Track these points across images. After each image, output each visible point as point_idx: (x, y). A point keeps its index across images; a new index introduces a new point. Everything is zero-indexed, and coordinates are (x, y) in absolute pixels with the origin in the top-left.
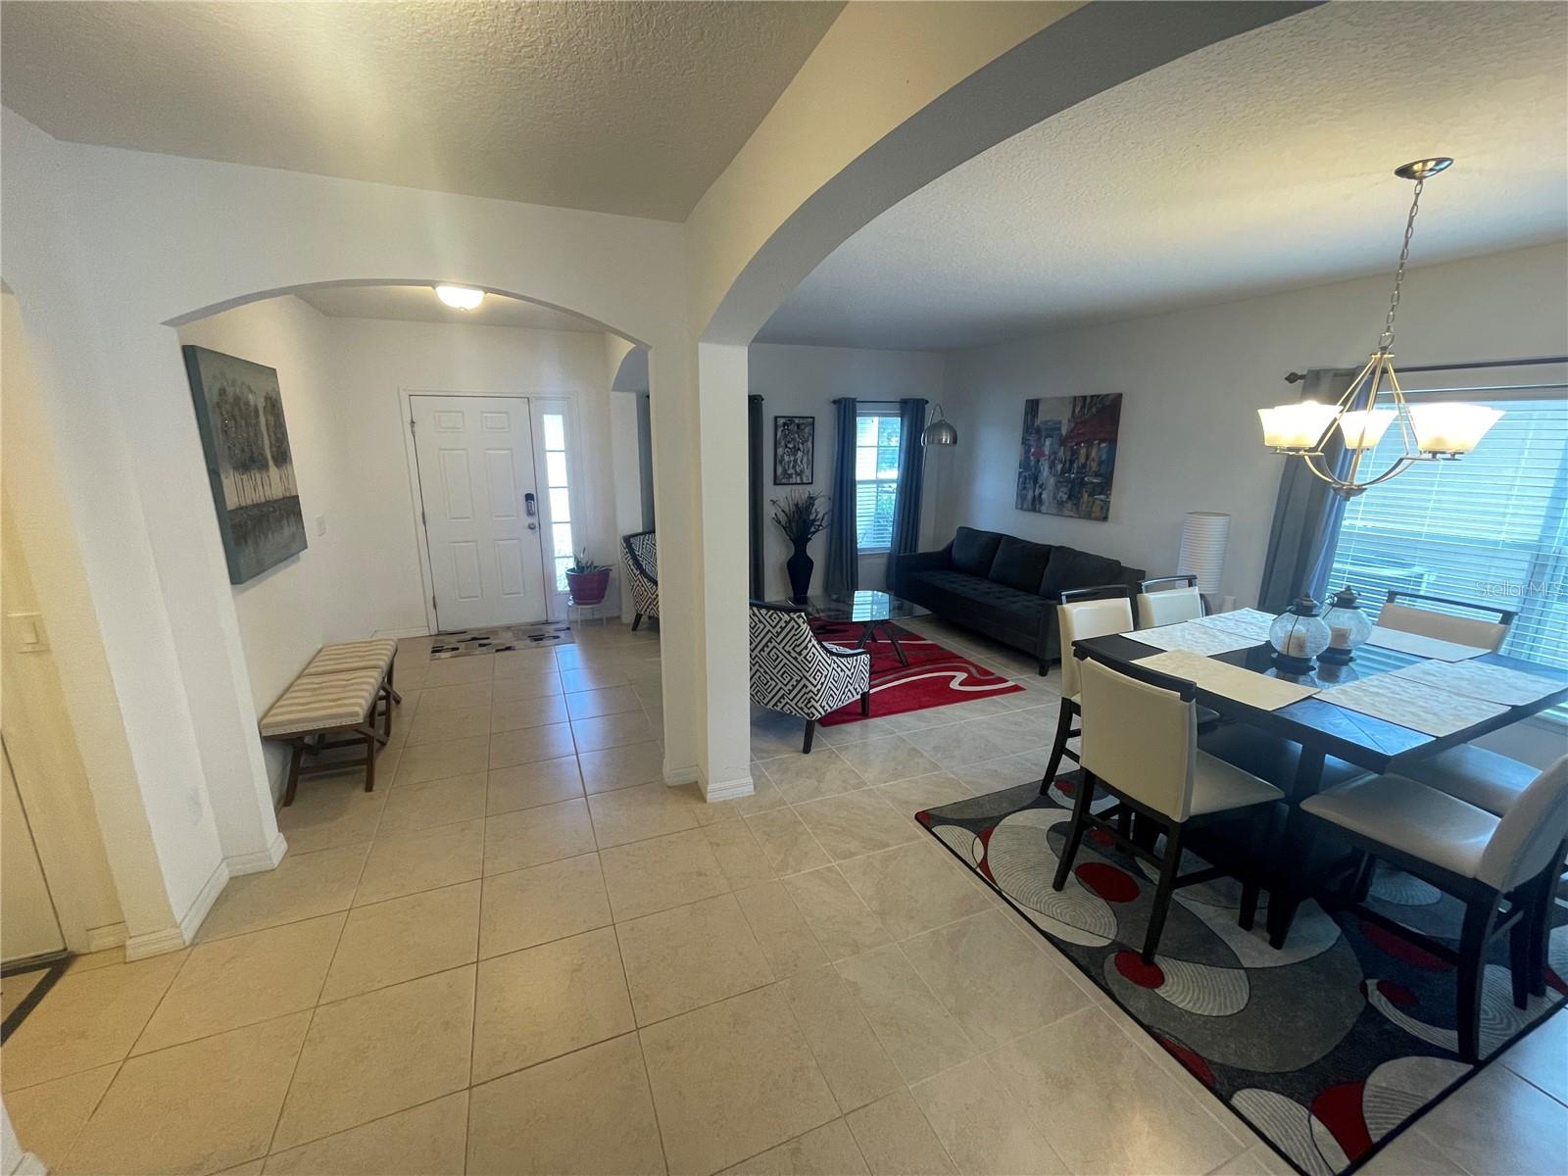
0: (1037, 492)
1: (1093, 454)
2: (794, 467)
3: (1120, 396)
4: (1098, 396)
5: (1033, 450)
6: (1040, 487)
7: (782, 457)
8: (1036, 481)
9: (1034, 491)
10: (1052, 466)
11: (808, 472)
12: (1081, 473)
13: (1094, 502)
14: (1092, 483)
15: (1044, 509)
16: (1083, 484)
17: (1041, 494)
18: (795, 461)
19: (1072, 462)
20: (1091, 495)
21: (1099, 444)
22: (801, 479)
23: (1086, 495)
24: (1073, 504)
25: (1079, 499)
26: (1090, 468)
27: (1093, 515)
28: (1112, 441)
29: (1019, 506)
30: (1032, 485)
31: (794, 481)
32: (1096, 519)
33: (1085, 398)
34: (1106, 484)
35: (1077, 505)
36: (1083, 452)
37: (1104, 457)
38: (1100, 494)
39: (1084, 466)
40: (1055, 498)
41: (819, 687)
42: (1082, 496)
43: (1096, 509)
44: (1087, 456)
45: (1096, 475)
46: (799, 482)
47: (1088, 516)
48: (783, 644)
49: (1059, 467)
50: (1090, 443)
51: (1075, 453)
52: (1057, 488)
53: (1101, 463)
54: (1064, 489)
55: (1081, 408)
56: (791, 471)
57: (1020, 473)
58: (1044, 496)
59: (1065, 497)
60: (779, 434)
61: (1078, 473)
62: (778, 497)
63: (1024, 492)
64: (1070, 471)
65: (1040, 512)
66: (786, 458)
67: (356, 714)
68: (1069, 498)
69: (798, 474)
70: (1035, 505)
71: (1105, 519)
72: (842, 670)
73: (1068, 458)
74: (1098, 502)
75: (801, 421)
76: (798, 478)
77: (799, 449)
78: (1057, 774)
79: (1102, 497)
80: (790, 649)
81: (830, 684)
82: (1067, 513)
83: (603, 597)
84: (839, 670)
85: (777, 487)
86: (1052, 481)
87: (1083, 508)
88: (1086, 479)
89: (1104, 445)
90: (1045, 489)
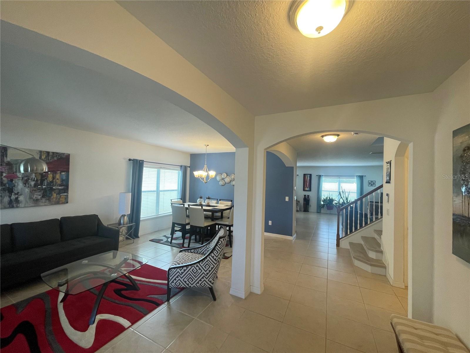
0: (13, 197)
1: (57, 177)
3: (69, 155)
4: (56, 154)
9: (10, 197)
10: (26, 183)
12: (51, 185)
13: (60, 197)
14: (58, 189)
16: (52, 190)
17: (17, 198)
19: (43, 180)
20: (58, 194)
21: (60, 173)
23: (55, 195)
24: (46, 200)
25: (50, 197)
26: (56, 183)
27: (61, 202)
28: (67, 171)
32: (63, 203)
33: (48, 153)
34: (66, 189)
35: (49, 199)
36: (50, 176)
37: (64, 178)
39: (52, 182)
40: (31, 198)
42: (52, 196)
43: (63, 200)
44: (53, 178)
45: (60, 185)
47: (58, 203)
49: (33, 183)
50: (54, 172)
51: (44, 177)
52: (31, 193)
53: (62, 180)
54: (38, 194)
55: (46, 157)
58: (21, 198)
59: (39, 197)
61: (47, 185)
64: (42, 184)
65: (17, 207)
68: (43, 197)
70: (13, 204)
71: (67, 202)
73: (39, 179)
74: (62, 196)
79: (65, 194)
82: (42, 204)
86: (27, 190)
87: (54, 200)
88: (54, 187)
89: (64, 173)
90: (21, 195)
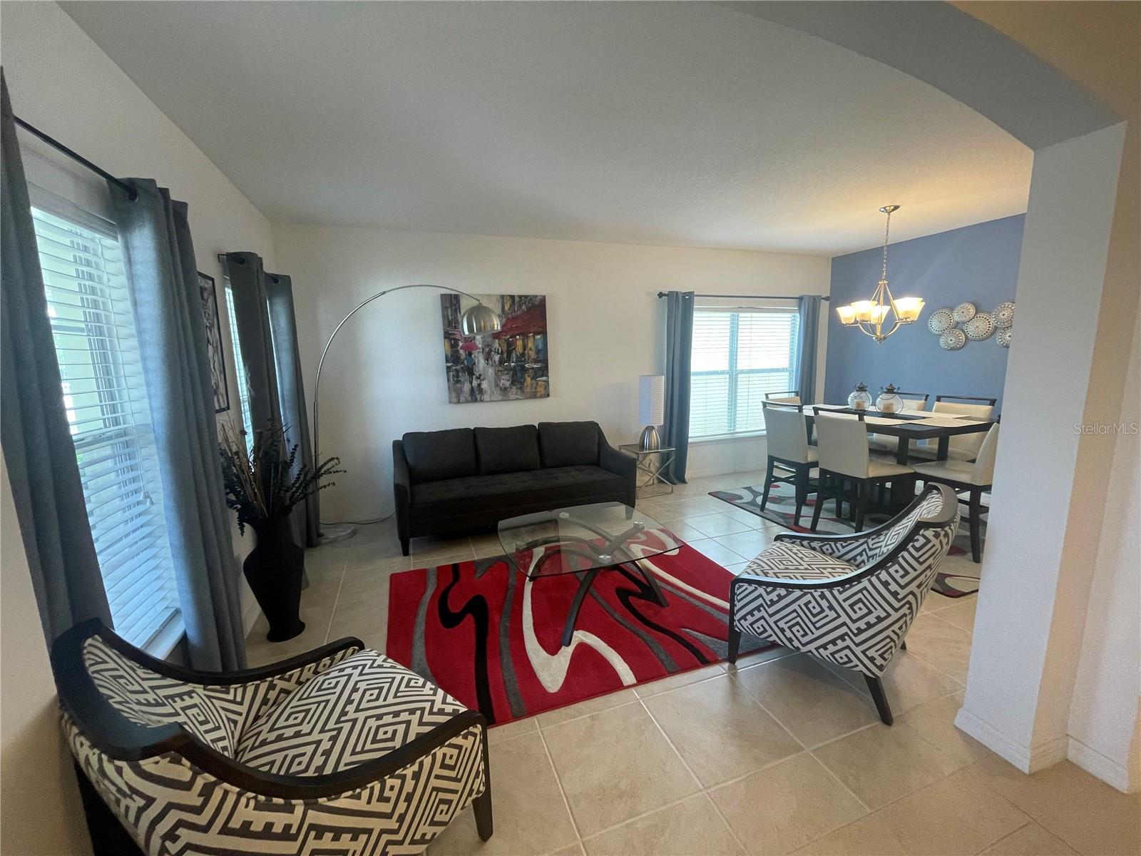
0: (475, 383)
1: (530, 345)
3: (544, 298)
4: (526, 297)
5: (461, 344)
6: (479, 378)
8: (471, 373)
9: (471, 383)
10: (488, 357)
12: (521, 361)
13: (537, 384)
14: (533, 368)
15: (486, 397)
16: (524, 370)
17: (479, 385)
19: (509, 353)
20: (534, 378)
24: (517, 389)
25: (522, 384)
26: (529, 356)
27: (538, 394)
28: (544, 332)
29: (454, 400)
30: (467, 377)
32: (542, 397)
33: (512, 297)
34: (544, 371)
36: (519, 343)
37: (540, 347)
38: (542, 376)
39: (523, 355)
40: (497, 385)
42: (525, 380)
43: (541, 390)
44: (525, 347)
45: (536, 361)
47: (534, 396)
49: (497, 358)
50: (525, 336)
51: (510, 346)
53: (538, 352)
54: (506, 377)
55: (511, 306)
57: (448, 368)
58: (485, 385)
59: (508, 384)
63: (458, 385)
65: (482, 401)
68: (512, 383)
70: (476, 395)
71: (548, 395)
73: (505, 349)
74: (539, 383)
79: (544, 378)
82: (513, 397)
86: (491, 371)
87: (529, 390)
88: (526, 366)
89: (539, 337)
90: (484, 379)
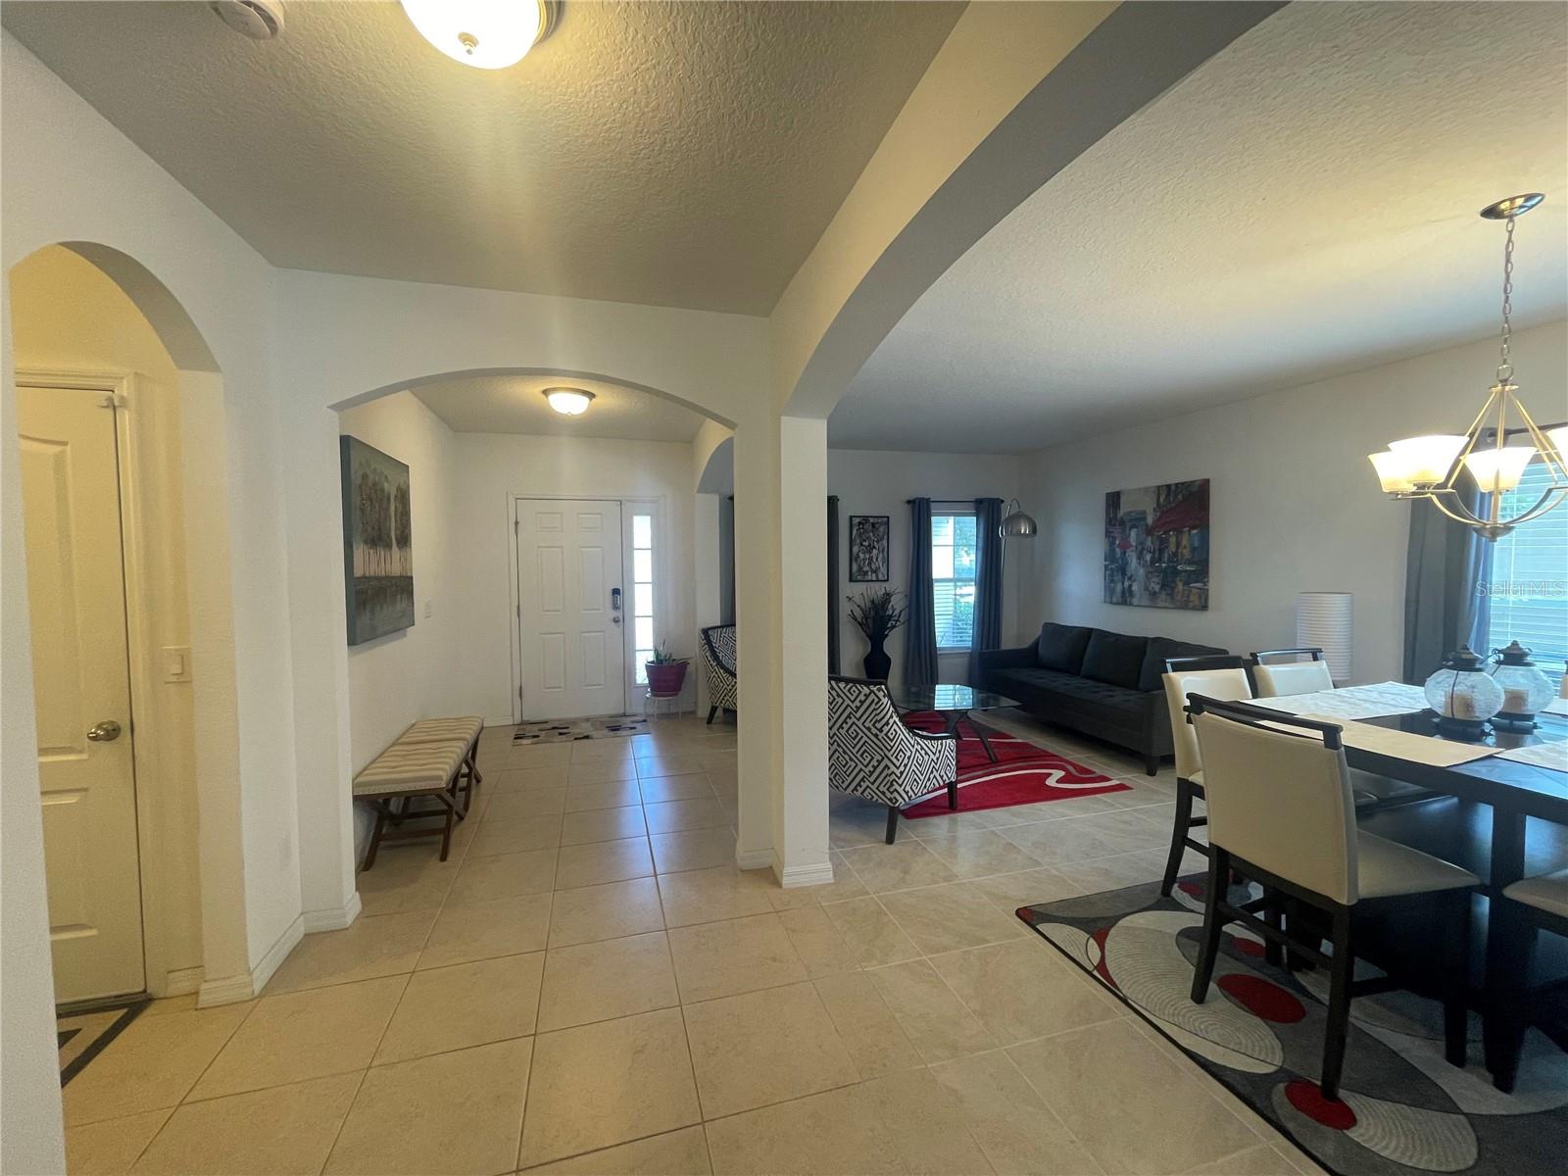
0: (1127, 584)
1: (1185, 541)
2: (870, 564)
3: (1207, 482)
4: (1182, 484)
5: (1117, 542)
6: (1130, 579)
7: (858, 554)
8: (1124, 573)
9: (1123, 583)
10: (1140, 557)
11: (883, 570)
12: (1173, 562)
13: (1190, 591)
14: (1186, 571)
15: (1135, 601)
16: (1176, 573)
17: (1130, 586)
18: (871, 559)
19: (1161, 551)
20: (1186, 583)
21: (1189, 531)
22: (877, 576)
23: (1180, 586)
24: (1167, 594)
25: (1173, 588)
26: (1183, 556)
27: (1191, 605)
28: (1206, 525)
29: (1108, 600)
30: (1120, 577)
31: (870, 578)
32: (1194, 608)
33: (1168, 486)
34: (1201, 570)
35: (1172, 596)
36: (1173, 540)
37: (1196, 544)
38: (1196, 582)
39: (1175, 554)
40: (1146, 589)
41: (902, 768)
42: (1177, 585)
43: (1194, 598)
44: (1178, 545)
45: (1189, 562)
46: (874, 579)
47: (1185, 606)
48: (862, 720)
49: (1148, 557)
50: (1179, 532)
51: (1163, 544)
52: (1148, 576)
53: (1193, 550)
54: (1156, 580)
55: (1166, 496)
56: (866, 568)
57: (1106, 566)
58: (1135, 588)
59: (1157, 588)
60: (854, 532)
61: (1169, 561)
62: (856, 593)
63: (1112, 585)
64: (1160, 560)
65: (1131, 604)
66: (862, 556)
67: (439, 778)
68: (1162, 588)
69: (873, 572)
70: (1125, 599)
71: (1204, 607)
72: (926, 753)
73: (1157, 547)
74: (1194, 591)
75: (876, 520)
76: (874, 575)
77: (874, 547)
78: (1179, 875)
79: (1199, 585)
80: (870, 725)
81: (913, 767)
82: (1161, 604)
83: (680, 689)
84: (923, 752)
85: (852, 583)
86: (1141, 571)
87: (1179, 598)
88: (1179, 567)
89: (1195, 531)
90: (1135, 581)
